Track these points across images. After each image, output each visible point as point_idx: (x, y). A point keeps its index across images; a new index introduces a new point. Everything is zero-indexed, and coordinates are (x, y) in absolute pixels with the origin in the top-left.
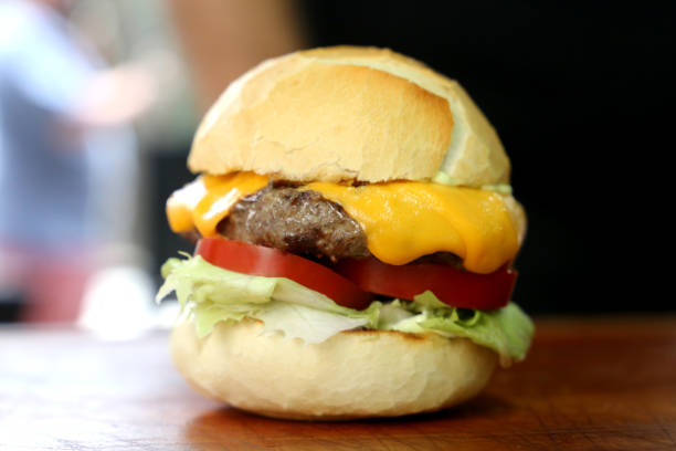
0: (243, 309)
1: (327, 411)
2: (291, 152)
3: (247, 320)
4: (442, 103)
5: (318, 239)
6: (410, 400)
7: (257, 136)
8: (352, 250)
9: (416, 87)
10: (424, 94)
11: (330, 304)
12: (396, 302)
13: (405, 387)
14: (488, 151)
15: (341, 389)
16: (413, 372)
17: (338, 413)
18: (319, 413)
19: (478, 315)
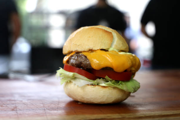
0: (69, 79)
1: (87, 102)
2: (79, 46)
3: (70, 82)
4: (111, 33)
5: (81, 64)
6: (104, 101)
7: (72, 43)
8: (88, 66)
9: (104, 30)
10: (106, 31)
11: (86, 78)
12: (101, 79)
13: (102, 98)
14: (122, 43)
15: (88, 97)
16: (103, 95)
17: (89, 102)
18: (85, 102)
19: (120, 82)
